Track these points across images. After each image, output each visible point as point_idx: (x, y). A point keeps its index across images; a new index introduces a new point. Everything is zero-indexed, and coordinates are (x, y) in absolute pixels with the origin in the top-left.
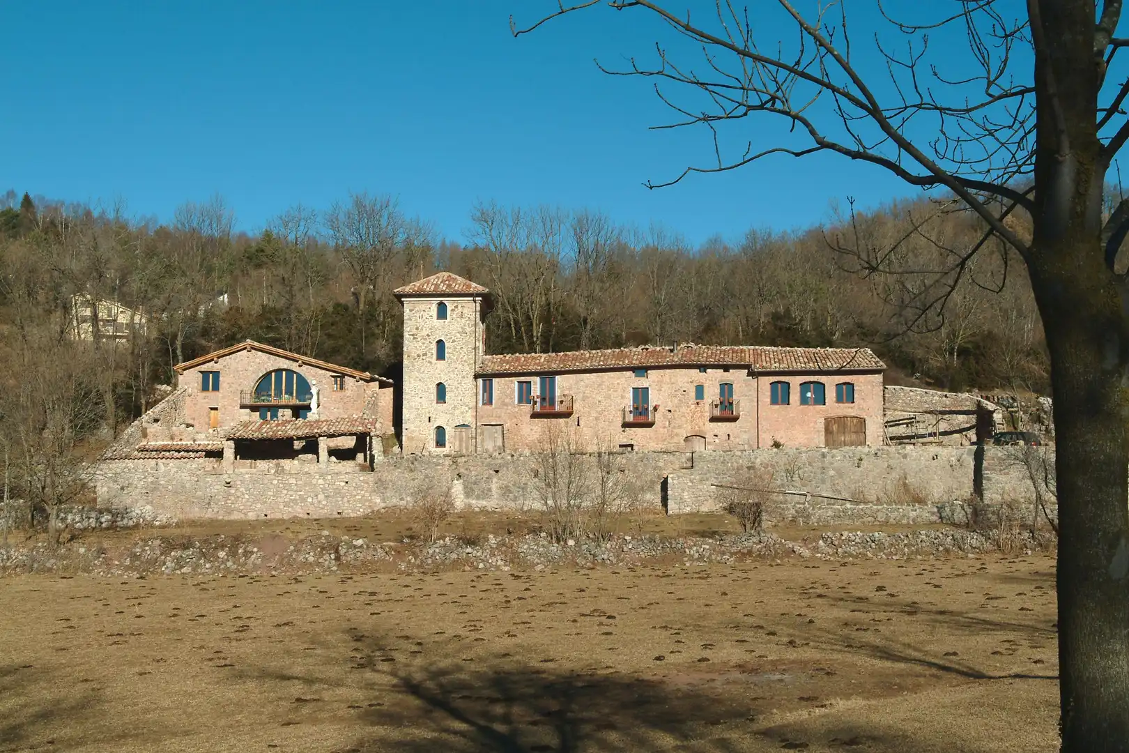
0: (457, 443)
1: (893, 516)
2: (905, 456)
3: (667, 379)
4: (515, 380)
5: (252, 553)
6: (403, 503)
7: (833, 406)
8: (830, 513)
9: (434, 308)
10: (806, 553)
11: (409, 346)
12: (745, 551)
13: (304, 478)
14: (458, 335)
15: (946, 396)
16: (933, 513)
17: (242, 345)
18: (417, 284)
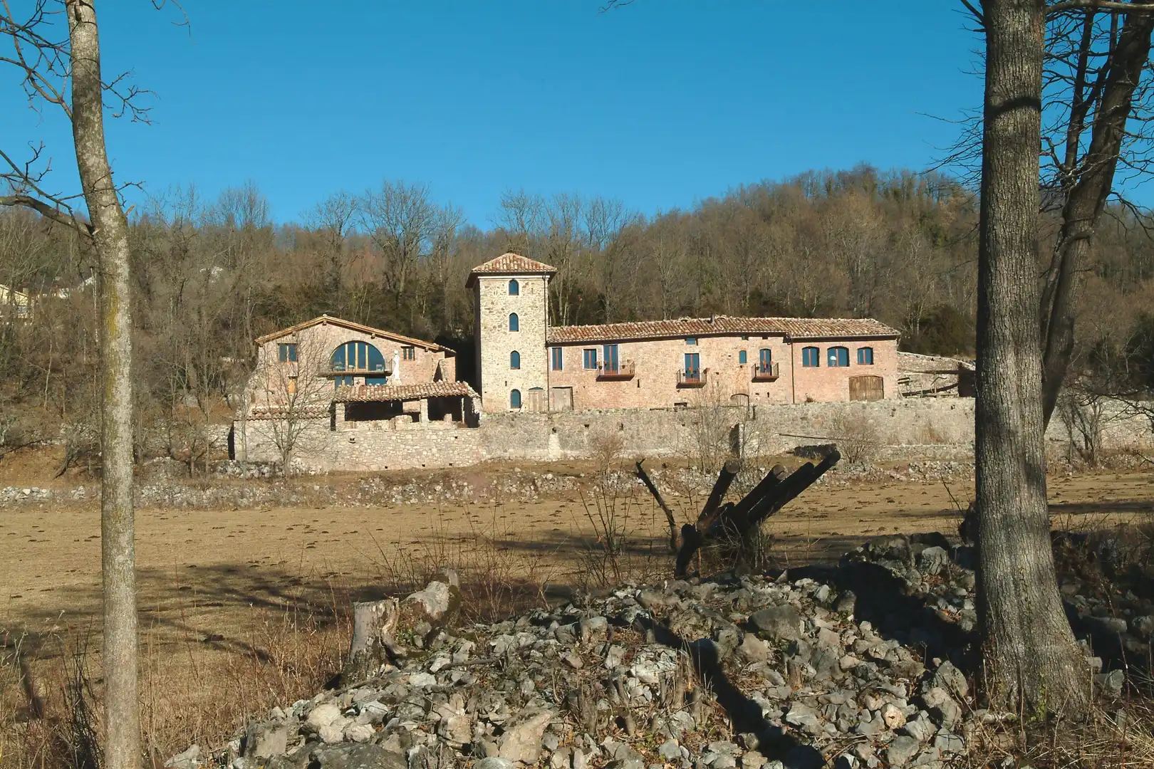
0: (531, 404)
1: (938, 452)
2: (929, 407)
3: (714, 345)
4: (582, 348)
5: (464, 486)
6: (507, 455)
7: (856, 368)
8: (890, 452)
9: (507, 284)
10: (904, 478)
11: (485, 318)
12: (855, 477)
13: (419, 435)
14: (530, 309)
15: (932, 360)
16: (970, 450)
17: (319, 319)
18: (490, 263)
